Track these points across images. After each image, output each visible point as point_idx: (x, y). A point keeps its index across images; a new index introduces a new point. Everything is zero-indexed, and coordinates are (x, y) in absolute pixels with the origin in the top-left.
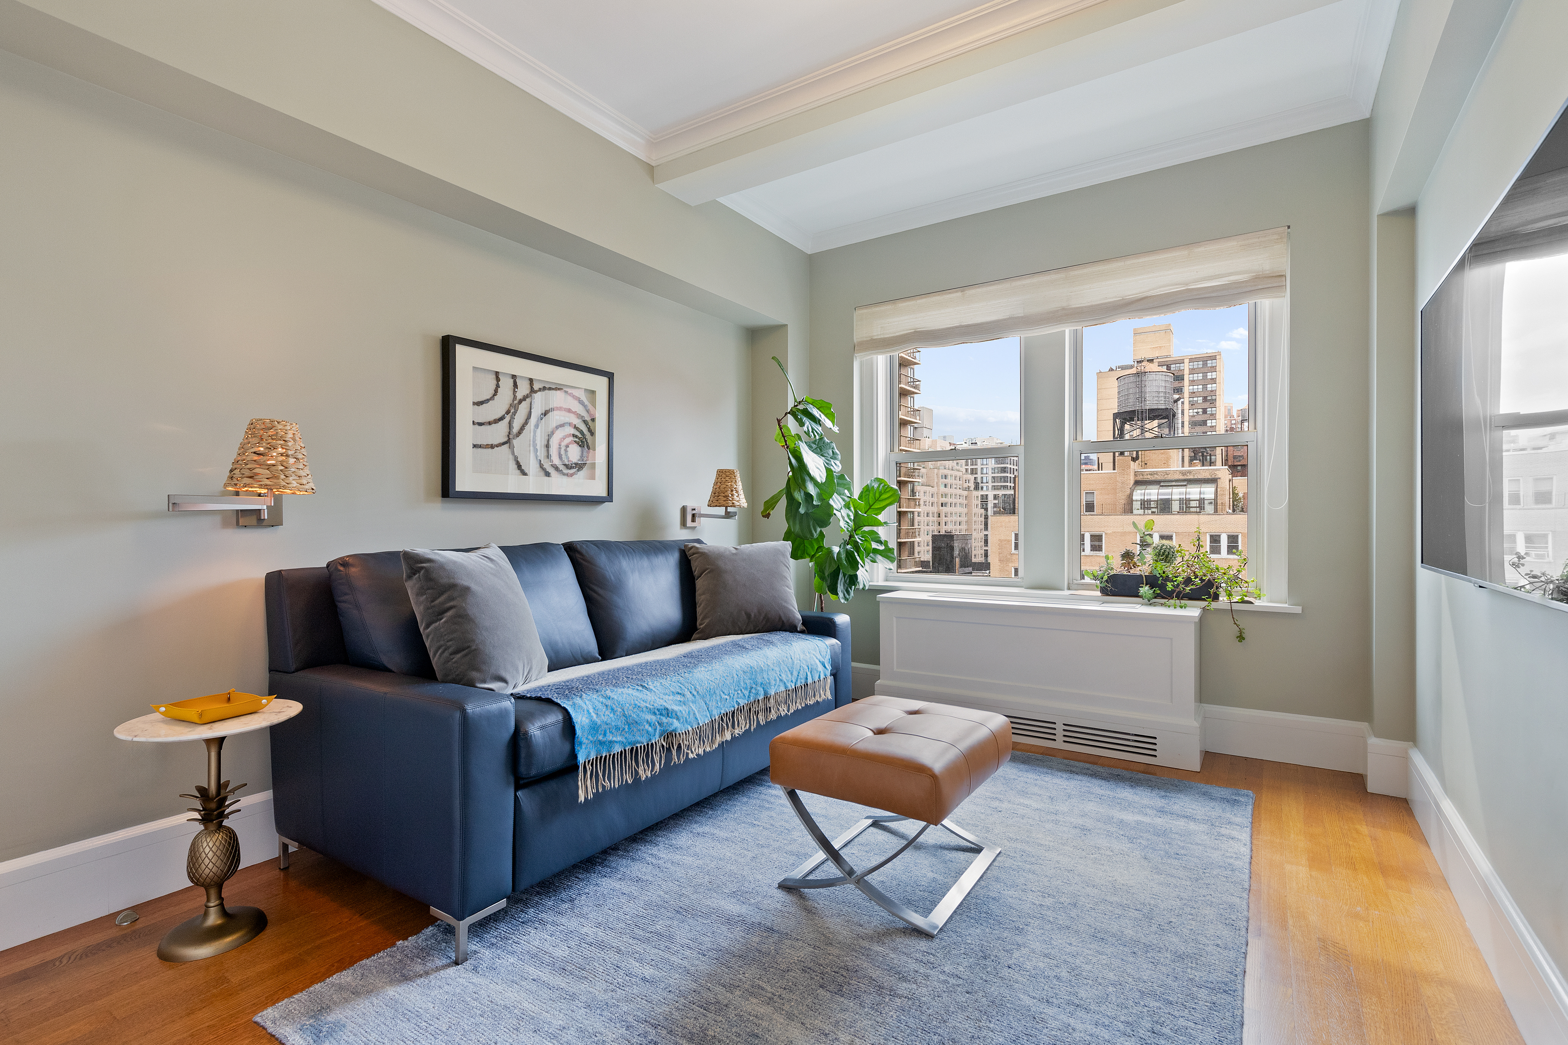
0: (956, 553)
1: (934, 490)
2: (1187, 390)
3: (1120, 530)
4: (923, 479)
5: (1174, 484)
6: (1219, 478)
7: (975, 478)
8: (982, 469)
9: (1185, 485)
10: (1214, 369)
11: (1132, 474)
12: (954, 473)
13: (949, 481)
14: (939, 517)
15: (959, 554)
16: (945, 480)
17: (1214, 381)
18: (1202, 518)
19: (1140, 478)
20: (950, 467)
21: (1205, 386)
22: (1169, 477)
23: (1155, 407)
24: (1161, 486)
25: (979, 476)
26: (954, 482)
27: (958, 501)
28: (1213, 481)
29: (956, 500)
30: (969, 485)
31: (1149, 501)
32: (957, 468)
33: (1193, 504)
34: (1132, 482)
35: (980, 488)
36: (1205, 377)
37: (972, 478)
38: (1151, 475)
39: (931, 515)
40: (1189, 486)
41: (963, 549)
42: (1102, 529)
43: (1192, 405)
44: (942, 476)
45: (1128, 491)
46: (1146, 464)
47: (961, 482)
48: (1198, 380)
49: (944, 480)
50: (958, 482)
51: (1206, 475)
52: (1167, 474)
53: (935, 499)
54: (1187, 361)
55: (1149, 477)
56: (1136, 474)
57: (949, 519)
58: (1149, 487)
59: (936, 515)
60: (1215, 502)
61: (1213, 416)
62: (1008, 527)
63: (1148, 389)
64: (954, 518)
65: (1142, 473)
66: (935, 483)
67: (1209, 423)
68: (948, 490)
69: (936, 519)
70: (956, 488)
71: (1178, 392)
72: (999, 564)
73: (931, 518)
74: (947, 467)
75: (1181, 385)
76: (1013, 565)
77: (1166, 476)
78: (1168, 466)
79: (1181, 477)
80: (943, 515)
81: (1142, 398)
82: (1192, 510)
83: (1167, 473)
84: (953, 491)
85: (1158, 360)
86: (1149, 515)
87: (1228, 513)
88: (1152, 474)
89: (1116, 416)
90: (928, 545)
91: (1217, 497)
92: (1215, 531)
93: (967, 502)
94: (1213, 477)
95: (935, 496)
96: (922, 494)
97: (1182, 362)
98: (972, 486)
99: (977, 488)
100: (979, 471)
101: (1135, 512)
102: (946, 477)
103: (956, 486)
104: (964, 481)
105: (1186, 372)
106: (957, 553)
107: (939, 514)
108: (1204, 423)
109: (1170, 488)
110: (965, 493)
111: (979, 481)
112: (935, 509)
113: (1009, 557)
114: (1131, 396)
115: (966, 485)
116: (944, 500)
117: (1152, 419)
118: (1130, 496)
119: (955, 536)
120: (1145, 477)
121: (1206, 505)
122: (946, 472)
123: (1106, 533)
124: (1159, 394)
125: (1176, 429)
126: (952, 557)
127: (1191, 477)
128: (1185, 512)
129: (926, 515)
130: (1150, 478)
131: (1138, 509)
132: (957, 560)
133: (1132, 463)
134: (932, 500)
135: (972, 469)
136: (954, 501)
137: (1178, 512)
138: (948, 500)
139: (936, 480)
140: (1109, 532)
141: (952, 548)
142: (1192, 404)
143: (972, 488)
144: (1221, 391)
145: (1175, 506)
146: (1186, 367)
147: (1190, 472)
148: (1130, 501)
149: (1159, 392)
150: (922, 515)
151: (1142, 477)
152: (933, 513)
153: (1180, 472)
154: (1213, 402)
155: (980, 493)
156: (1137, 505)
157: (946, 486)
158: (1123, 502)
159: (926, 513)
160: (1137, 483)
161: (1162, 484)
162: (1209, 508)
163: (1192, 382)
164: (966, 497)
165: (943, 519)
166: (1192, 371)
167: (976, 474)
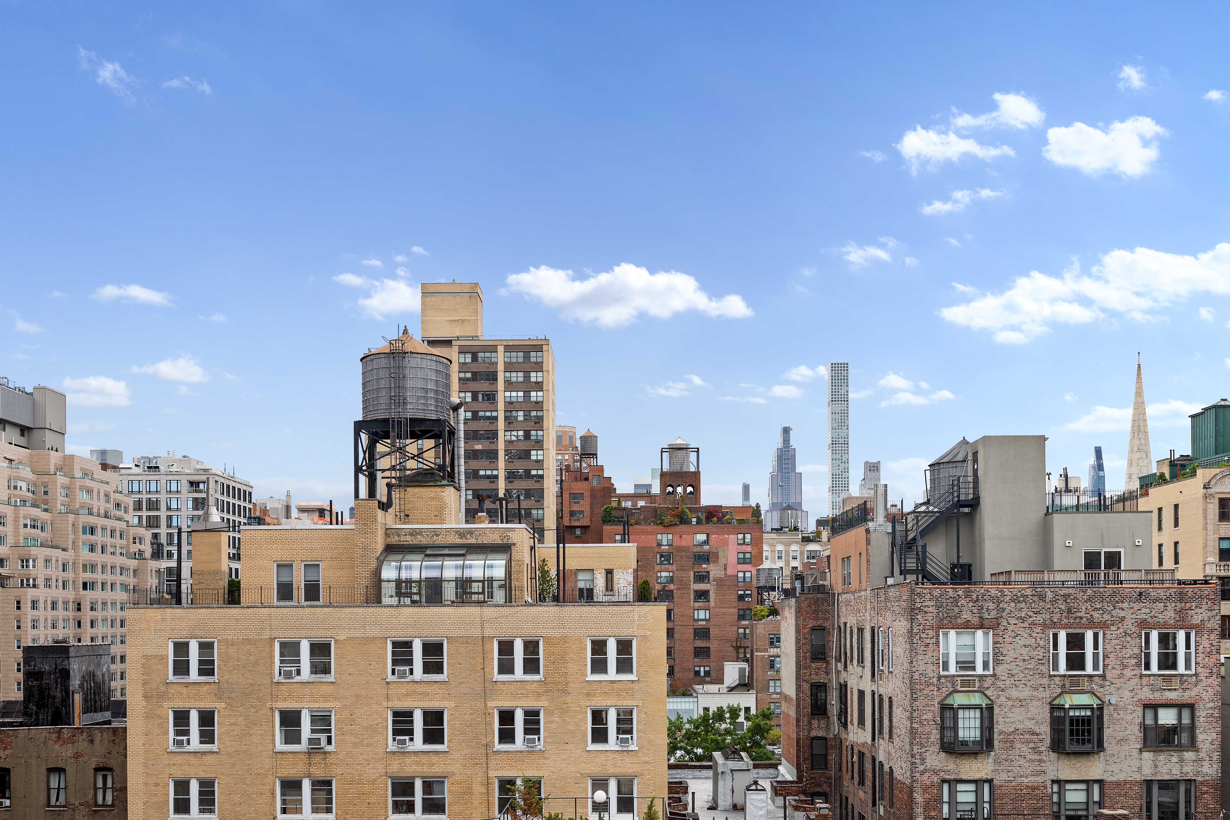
0: (75, 682)
1: (69, 556)
2: (502, 396)
3: (358, 634)
4: (44, 534)
5: (446, 552)
6: (514, 544)
7: (156, 536)
8: (170, 518)
9: (463, 555)
10: (539, 367)
11: (380, 533)
12: (110, 523)
13: (98, 538)
14: (79, 609)
15: (81, 686)
16: (91, 537)
17: (539, 386)
18: (488, 612)
19: (394, 540)
20: (102, 512)
21: (527, 394)
22: (440, 540)
23: (420, 415)
24: (427, 555)
25: (163, 531)
26: (108, 540)
27: (118, 579)
28: (504, 548)
29: (113, 577)
30: (142, 547)
31: (409, 582)
32: (118, 513)
33: (476, 587)
34: (380, 547)
35: (165, 555)
36: (527, 377)
37: (147, 535)
38: (411, 535)
39: (60, 605)
40: (469, 557)
41: (90, 676)
42: (329, 633)
43: (509, 423)
44: (84, 528)
45: (374, 564)
46: (407, 516)
47: (124, 542)
48: (517, 382)
49: (89, 537)
50: (117, 541)
51: (494, 539)
52: (437, 535)
53: (69, 575)
54: (501, 349)
55: (408, 538)
56: (388, 532)
57: (99, 614)
58: (408, 557)
59: (71, 606)
60: (507, 585)
61: (539, 444)
62: (160, 630)
63: (409, 384)
64: (110, 613)
65: (398, 532)
66: (70, 543)
67: (534, 455)
68: (97, 557)
69: (71, 614)
70: (113, 553)
71: (489, 399)
72: (144, 704)
73: (60, 613)
74: (95, 510)
75: (492, 388)
76: (171, 704)
77: (435, 538)
78: (442, 521)
79: (458, 541)
80: (85, 607)
81: (399, 400)
82: (475, 597)
83: (436, 533)
84: (108, 559)
85: (459, 343)
86: (406, 606)
87: (527, 605)
88: (414, 533)
89: (359, 426)
90: (19, 670)
91: (510, 576)
92: (505, 633)
93: (136, 580)
94: (505, 541)
95: (70, 567)
96: (40, 563)
97: (493, 349)
98: (148, 550)
99: (157, 554)
100: (163, 522)
101: (386, 600)
102: (92, 531)
103: (112, 550)
104: (131, 540)
105: (501, 367)
106: (78, 682)
107: (79, 604)
108: (526, 455)
109: (440, 558)
110: (133, 564)
111: (163, 540)
112: (69, 594)
113: (163, 688)
114: (383, 393)
115: (134, 548)
116: (88, 576)
117: (416, 436)
118: (377, 573)
119: (71, 649)
120: (402, 538)
121: (495, 590)
122: (93, 520)
123: (336, 641)
124: (426, 392)
125: (456, 457)
126: (67, 693)
127: (472, 541)
128: (463, 602)
129: (49, 606)
130: (409, 540)
131: (391, 596)
132: (78, 698)
133: (380, 513)
134: (62, 575)
135: (149, 517)
136: (109, 578)
137: (453, 602)
138: (98, 577)
139: (71, 537)
140: (342, 637)
141: (65, 674)
142: (509, 421)
143: (148, 554)
144: (551, 404)
145: (449, 592)
146: (501, 358)
147: (471, 532)
148: (377, 581)
149: (426, 390)
150: (41, 605)
151: (396, 538)
152: (66, 603)
153: (457, 532)
154: (539, 421)
155: (165, 564)
156: (388, 589)
157: (92, 549)
158: (364, 582)
159: (49, 602)
160: (391, 549)
161: (428, 552)
162: (499, 596)
163: (509, 385)
164: (135, 571)
165: (87, 615)
166: (509, 367)
167: (158, 527)
